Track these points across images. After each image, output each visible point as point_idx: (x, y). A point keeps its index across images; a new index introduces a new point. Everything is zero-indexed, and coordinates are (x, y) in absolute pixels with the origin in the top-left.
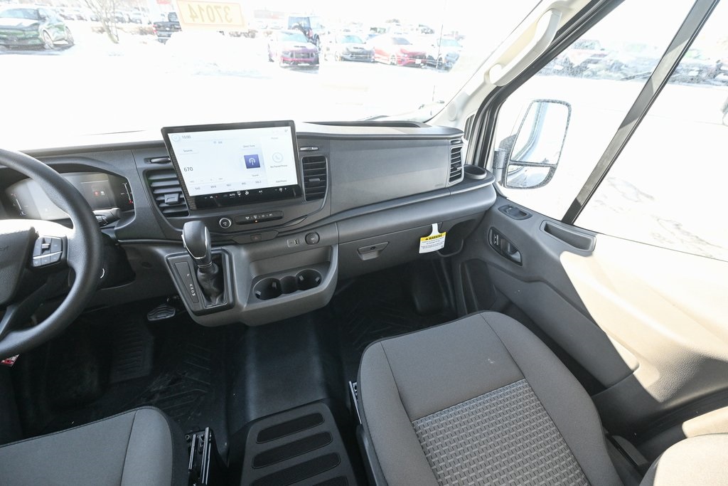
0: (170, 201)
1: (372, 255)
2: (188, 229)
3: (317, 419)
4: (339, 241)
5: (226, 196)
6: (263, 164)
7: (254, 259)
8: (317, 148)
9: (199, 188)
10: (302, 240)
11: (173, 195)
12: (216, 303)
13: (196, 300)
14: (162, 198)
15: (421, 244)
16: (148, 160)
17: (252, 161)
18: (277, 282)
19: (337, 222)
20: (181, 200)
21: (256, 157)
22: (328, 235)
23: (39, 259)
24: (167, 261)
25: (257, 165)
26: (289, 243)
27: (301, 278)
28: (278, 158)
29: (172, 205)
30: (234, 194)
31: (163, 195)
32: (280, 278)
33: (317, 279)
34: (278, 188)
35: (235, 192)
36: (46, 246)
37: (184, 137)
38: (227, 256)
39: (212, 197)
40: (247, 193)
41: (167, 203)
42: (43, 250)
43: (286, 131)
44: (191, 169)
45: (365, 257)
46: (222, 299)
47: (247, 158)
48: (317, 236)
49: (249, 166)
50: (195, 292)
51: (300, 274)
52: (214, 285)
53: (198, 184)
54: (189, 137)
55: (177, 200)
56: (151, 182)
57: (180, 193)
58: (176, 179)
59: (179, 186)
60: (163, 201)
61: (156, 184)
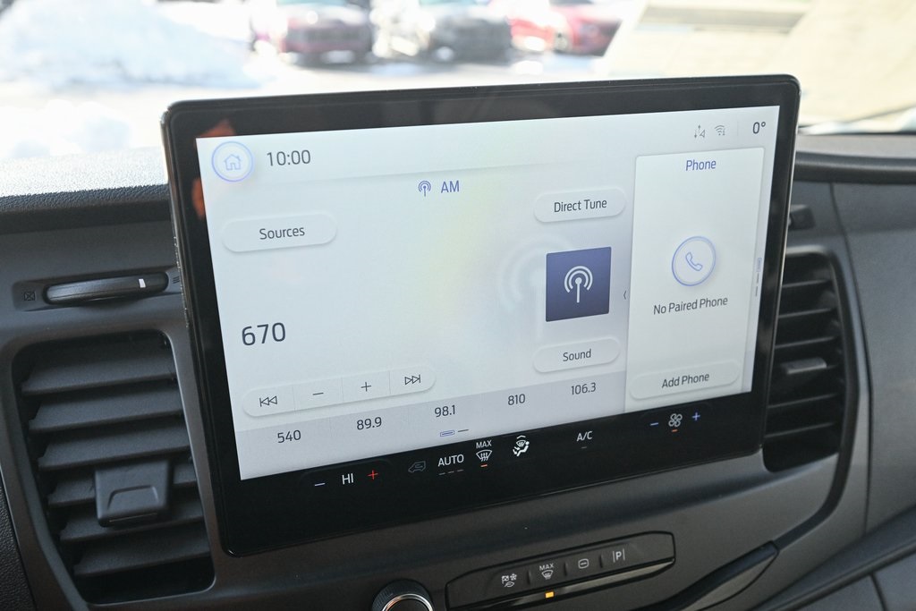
0: (125, 504)
5: (419, 467)
6: (626, 295)
9: (295, 436)
11: (142, 473)
14: (78, 493)
16: (33, 292)
17: (579, 279)
20: (180, 495)
21: (600, 260)
25: (595, 302)
28: (692, 265)
29: (128, 530)
30: (458, 458)
31: (86, 472)
34: (663, 413)
35: (468, 447)
37: (279, 159)
39: (349, 478)
40: (522, 447)
41: (104, 522)
43: (757, 127)
44: (277, 332)
47: (557, 265)
49: (560, 306)
53: (296, 413)
54: (302, 157)
55: (156, 497)
56: (33, 404)
57: (178, 458)
58: (169, 383)
59: (175, 420)
60: (88, 507)
61: (55, 418)
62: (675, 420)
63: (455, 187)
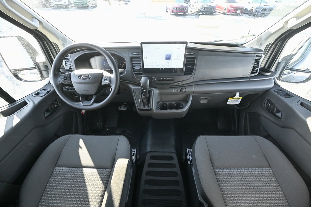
0: (137, 69)
1: (205, 101)
2: (143, 79)
3: (171, 158)
4: (194, 93)
5: (156, 69)
6: (172, 58)
7: (160, 94)
8: (192, 54)
10: (179, 90)
11: (138, 67)
12: (146, 107)
13: (140, 105)
14: (134, 67)
15: (229, 100)
16: (132, 53)
17: (168, 57)
18: (166, 104)
19: (194, 85)
20: (140, 69)
21: (170, 55)
22: (190, 90)
23: (104, 83)
24: (133, 90)
25: (169, 59)
26: (174, 90)
27: (175, 105)
28: (178, 57)
29: (137, 70)
30: (159, 69)
31: (135, 66)
32: (168, 103)
33: (181, 107)
35: (159, 68)
36: (106, 79)
37: (147, 46)
38: (152, 91)
39: (151, 69)
40: (163, 69)
42: (105, 80)
43: (183, 46)
44: (147, 58)
45: (202, 102)
46: (148, 106)
47: (166, 55)
48: (185, 90)
49: (167, 59)
50: (140, 102)
51: (175, 103)
52: (147, 101)
53: (148, 64)
54: (149, 46)
55: (139, 68)
56: (132, 61)
57: (141, 66)
58: (140, 61)
59: (141, 64)
60: (135, 68)
61: (134, 62)
62: (176, 69)
63: (159, 49)
